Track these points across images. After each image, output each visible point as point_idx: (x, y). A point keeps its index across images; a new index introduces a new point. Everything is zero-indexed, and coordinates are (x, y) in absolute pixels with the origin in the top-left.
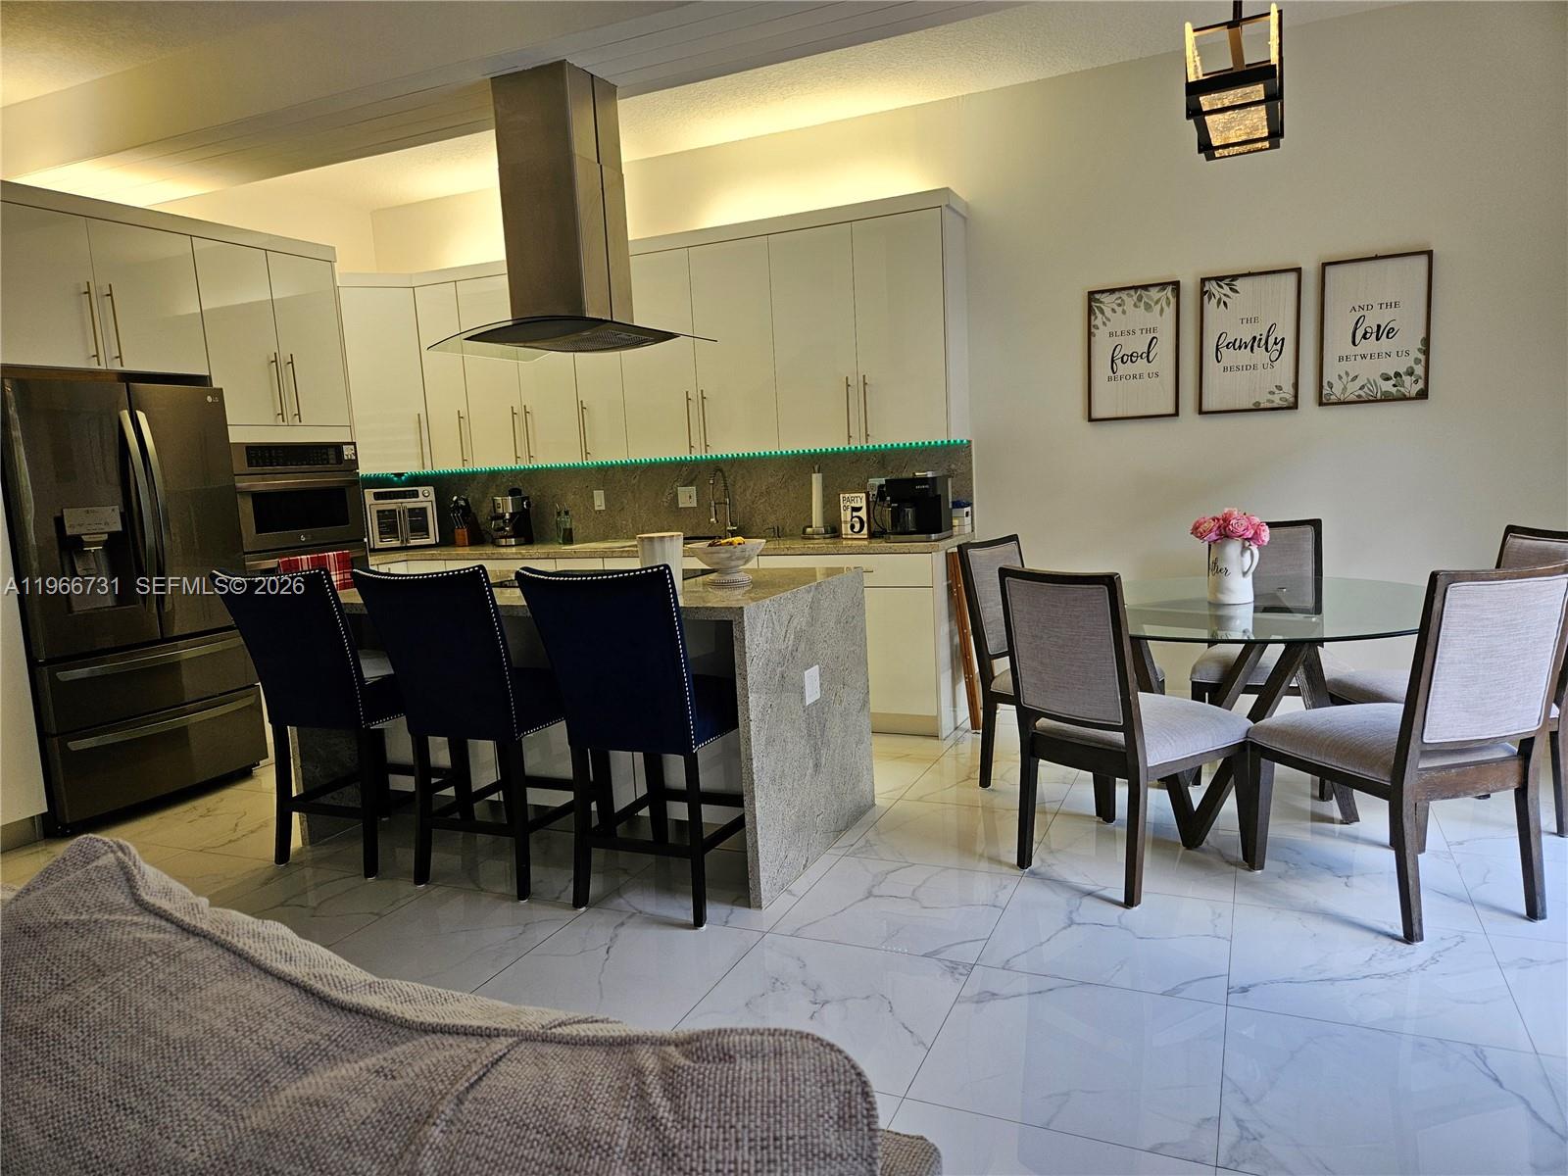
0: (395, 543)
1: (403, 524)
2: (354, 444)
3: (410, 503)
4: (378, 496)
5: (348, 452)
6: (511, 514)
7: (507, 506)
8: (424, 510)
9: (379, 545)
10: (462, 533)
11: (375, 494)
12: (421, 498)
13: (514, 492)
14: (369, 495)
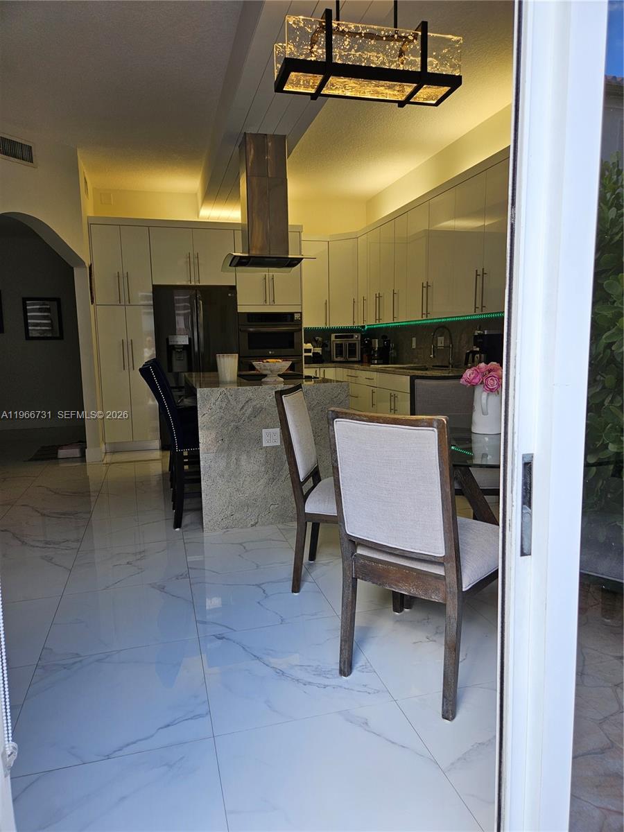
0: (342, 359)
1: (346, 350)
2: (301, 313)
3: (351, 341)
4: (336, 337)
5: (297, 316)
6: (378, 348)
7: (376, 344)
8: (355, 344)
9: (336, 359)
10: (365, 358)
11: (336, 336)
12: (354, 339)
13: (384, 337)
14: (333, 336)
